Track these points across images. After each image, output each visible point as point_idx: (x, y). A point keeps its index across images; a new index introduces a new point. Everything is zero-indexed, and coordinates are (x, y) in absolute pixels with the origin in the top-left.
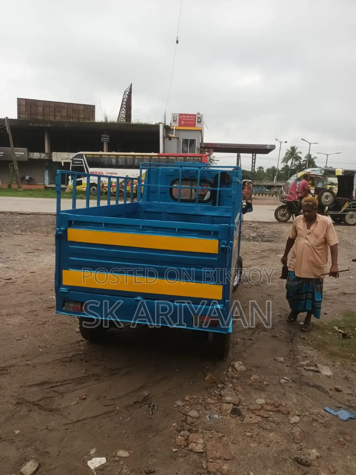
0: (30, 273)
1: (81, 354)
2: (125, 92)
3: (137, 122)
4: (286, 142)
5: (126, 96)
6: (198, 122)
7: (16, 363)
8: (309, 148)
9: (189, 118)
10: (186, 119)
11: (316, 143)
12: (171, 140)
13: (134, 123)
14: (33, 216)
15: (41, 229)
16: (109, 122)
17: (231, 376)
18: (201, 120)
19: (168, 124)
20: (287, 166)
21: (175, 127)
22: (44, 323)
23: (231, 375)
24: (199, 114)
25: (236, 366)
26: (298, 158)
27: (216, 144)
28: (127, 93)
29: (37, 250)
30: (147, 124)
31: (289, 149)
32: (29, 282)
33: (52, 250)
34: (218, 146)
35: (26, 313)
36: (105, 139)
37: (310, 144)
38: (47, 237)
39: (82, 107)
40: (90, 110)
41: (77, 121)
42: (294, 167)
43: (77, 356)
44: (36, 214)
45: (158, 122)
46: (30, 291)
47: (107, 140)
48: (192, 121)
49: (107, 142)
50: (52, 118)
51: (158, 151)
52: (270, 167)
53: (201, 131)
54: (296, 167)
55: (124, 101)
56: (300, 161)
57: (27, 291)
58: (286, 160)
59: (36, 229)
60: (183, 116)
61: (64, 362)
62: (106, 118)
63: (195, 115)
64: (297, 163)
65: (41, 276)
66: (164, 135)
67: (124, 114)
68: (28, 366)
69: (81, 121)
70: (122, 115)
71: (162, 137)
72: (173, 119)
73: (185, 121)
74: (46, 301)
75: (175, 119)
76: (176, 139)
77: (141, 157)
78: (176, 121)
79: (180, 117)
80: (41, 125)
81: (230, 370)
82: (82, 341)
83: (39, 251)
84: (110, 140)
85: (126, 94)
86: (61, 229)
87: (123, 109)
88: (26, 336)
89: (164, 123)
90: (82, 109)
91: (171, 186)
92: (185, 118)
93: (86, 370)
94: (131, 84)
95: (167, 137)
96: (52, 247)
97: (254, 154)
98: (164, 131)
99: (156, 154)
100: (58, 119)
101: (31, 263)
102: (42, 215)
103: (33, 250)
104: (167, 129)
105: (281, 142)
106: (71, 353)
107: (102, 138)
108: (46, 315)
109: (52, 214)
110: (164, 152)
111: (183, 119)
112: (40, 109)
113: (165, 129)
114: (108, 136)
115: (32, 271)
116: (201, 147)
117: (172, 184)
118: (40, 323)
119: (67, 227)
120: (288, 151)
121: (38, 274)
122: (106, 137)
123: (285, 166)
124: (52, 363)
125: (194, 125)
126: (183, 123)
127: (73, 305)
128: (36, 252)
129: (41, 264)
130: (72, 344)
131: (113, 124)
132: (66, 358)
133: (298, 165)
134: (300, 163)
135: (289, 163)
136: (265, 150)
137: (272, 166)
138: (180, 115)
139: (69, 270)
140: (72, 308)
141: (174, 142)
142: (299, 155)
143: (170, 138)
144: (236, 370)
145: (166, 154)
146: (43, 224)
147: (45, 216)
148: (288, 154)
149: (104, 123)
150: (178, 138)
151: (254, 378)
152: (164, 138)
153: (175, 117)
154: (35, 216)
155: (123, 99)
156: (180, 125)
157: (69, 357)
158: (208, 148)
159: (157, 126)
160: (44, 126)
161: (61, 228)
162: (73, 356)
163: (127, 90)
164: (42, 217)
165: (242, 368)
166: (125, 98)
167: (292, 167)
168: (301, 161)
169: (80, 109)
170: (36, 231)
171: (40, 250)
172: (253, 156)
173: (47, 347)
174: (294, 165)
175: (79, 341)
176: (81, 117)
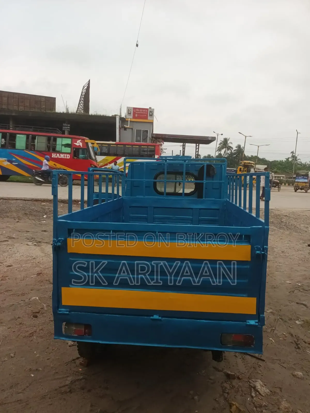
0: (7, 267)
1: (81, 379)
2: (83, 87)
3: (95, 114)
4: (222, 134)
5: (84, 91)
6: (150, 115)
7: (5, 398)
8: (245, 140)
9: (142, 112)
10: (139, 113)
11: (250, 136)
12: (126, 130)
13: (93, 115)
14: (3, 201)
15: (11, 214)
16: (70, 113)
17: (259, 405)
18: (152, 114)
19: (123, 116)
20: (220, 154)
21: (129, 119)
22: (31, 335)
23: (258, 403)
24: (150, 108)
25: (259, 388)
26: (229, 148)
27: (165, 135)
28: (86, 87)
29: (11, 238)
30: (105, 115)
31: (223, 140)
32: (7, 278)
33: (26, 238)
34: (167, 137)
35: (9, 321)
36: (67, 128)
37: (246, 137)
38: (18, 223)
39: (43, 100)
40: (51, 101)
41: (39, 111)
42: (226, 155)
43: (77, 383)
44: (6, 199)
45: (114, 114)
46: (9, 290)
47: (68, 129)
48: (144, 114)
49: (68, 131)
50: (16, 108)
51: (115, 140)
52: (206, 155)
53: (152, 123)
54: (228, 155)
55: (83, 94)
56: (231, 150)
57: (7, 291)
58: (220, 149)
59: (7, 214)
60: (137, 110)
61: (62, 394)
62: (67, 109)
63: (147, 109)
64: (229, 152)
65: (19, 271)
66: (120, 126)
67: (82, 106)
68: (20, 404)
69: (43, 110)
70: (81, 107)
71: (118, 128)
72: (128, 112)
73: (138, 114)
74: (29, 304)
75: (129, 112)
76: (131, 130)
77: (100, 145)
78: (130, 114)
79: (134, 110)
80: (7, 114)
81: (253, 394)
82: (78, 358)
83: (13, 240)
84: (70, 129)
85: (84, 88)
86: (61, 240)
87: (82, 101)
88: (12, 355)
89: (119, 115)
90: (44, 101)
91: (155, 180)
92: (138, 111)
93: (92, 406)
94: (89, 80)
95: (122, 127)
96: (26, 234)
97: (197, 144)
98: (120, 122)
99: (114, 143)
100: (21, 108)
101: (6, 254)
102: (12, 200)
103: (7, 238)
104: (123, 120)
105: (218, 134)
106: (68, 379)
107: (63, 127)
108: (32, 323)
109: (21, 199)
110: (120, 141)
111: (137, 112)
112: (5, 99)
113: (121, 121)
114: (69, 125)
115: (8, 264)
116: (152, 137)
117: (156, 178)
118: (27, 335)
119: (67, 236)
120: (221, 141)
121: (16, 269)
122: (67, 126)
123: (219, 154)
124: (49, 396)
125: (146, 118)
126: (136, 115)
127: (74, 328)
128: (10, 240)
129: (16, 255)
130: (67, 364)
131: (72, 114)
132: (64, 386)
133: (230, 153)
134: (231, 152)
135: (223, 152)
136: (207, 141)
137: (208, 154)
138: (134, 109)
139: (70, 287)
140: (73, 331)
141: (129, 132)
142: (230, 145)
143: (125, 129)
144: (260, 394)
145: (122, 142)
146: (13, 209)
147: (15, 201)
148: (221, 144)
149: (65, 113)
150: (132, 129)
151: (285, 406)
152: (120, 128)
153: (130, 110)
154: (4, 201)
155: (82, 93)
156: (134, 117)
157: (67, 385)
158: (159, 138)
159: (114, 118)
160: (9, 114)
161: (60, 238)
162: (72, 382)
163: (85, 86)
164: (13, 202)
165: (266, 391)
166: (84, 92)
167: (225, 155)
168: (233, 151)
169: (42, 100)
170: (8, 217)
171: (14, 238)
172: (196, 146)
173: (39, 370)
174: (227, 154)
175: (75, 359)
176: (42, 108)
